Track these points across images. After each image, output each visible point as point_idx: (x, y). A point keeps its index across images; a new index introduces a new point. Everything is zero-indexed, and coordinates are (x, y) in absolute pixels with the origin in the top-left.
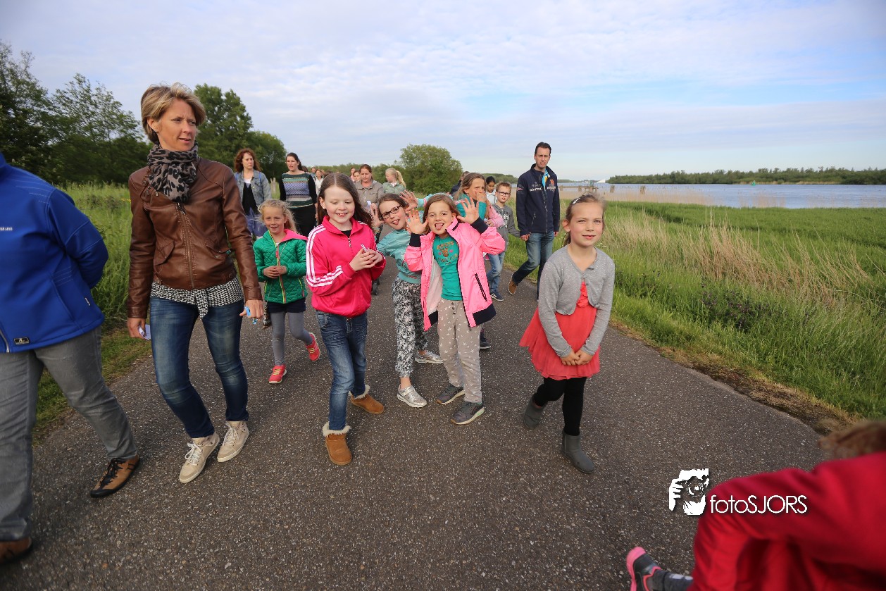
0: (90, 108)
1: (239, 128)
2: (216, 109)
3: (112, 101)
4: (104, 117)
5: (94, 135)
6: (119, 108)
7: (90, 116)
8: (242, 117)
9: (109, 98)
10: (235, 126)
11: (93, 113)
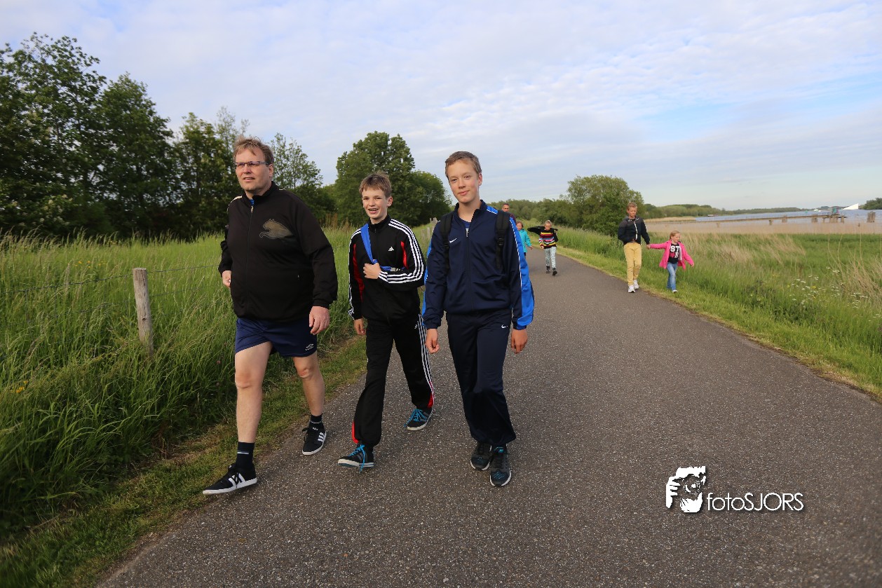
0: (283, 162)
1: (403, 170)
2: (383, 153)
3: (300, 153)
4: (293, 168)
5: (283, 184)
6: (306, 159)
7: (282, 169)
8: (406, 159)
9: (298, 151)
10: (399, 168)
11: (285, 165)
